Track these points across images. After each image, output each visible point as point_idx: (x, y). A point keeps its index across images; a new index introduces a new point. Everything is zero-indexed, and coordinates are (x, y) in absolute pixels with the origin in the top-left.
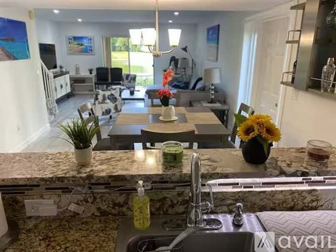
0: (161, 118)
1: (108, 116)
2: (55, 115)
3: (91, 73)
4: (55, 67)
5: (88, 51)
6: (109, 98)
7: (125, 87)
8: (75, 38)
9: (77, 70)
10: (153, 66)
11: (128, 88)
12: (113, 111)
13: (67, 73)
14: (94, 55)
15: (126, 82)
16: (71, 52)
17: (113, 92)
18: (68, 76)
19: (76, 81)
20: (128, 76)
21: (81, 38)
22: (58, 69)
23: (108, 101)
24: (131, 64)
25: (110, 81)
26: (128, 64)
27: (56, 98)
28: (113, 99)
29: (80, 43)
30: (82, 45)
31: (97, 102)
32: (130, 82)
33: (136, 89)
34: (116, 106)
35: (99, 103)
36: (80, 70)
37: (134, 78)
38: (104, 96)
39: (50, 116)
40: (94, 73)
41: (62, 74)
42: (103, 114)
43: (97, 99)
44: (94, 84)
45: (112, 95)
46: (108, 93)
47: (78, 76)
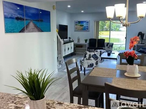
0: (126, 74)
1: (92, 68)
2: (62, 64)
3: (86, 42)
4: (67, 38)
5: (86, 29)
6: (93, 57)
7: (105, 51)
8: (79, 22)
9: (79, 40)
10: (126, 38)
11: (107, 51)
12: (95, 65)
13: (73, 41)
14: (89, 31)
15: (106, 48)
16: (76, 30)
17: (96, 53)
18: (72, 43)
19: (77, 46)
20: (108, 44)
21: (82, 22)
22: (68, 39)
23: (92, 58)
24: (111, 37)
25: (97, 47)
26: (109, 37)
27: (64, 55)
28: (95, 57)
29: (82, 25)
30: (83, 26)
31: (85, 59)
32: (109, 48)
33: (112, 52)
34: (97, 62)
35: (87, 59)
36: (80, 40)
37: (112, 45)
38: (90, 55)
39: (58, 65)
40: (88, 42)
41: (70, 42)
42: (88, 66)
43: (85, 57)
44: (87, 48)
45: (95, 55)
46: (92, 54)
47: (78, 43)
